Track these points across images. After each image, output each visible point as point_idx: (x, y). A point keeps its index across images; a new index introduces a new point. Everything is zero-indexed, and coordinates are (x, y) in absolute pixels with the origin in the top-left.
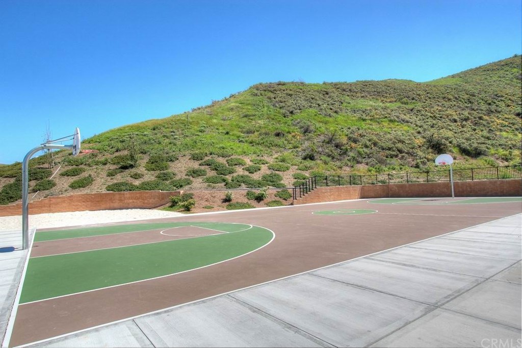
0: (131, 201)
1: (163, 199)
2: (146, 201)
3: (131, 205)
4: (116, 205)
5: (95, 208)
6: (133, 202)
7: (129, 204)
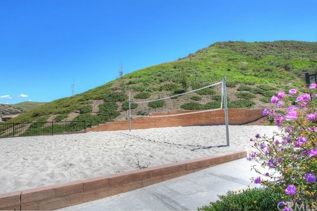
0: (218, 118)
1: (250, 116)
2: (233, 118)
3: (217, 122)
4: (203, 121)
5: (186, 125)
6: (220, 119)
7: (215, 120)
